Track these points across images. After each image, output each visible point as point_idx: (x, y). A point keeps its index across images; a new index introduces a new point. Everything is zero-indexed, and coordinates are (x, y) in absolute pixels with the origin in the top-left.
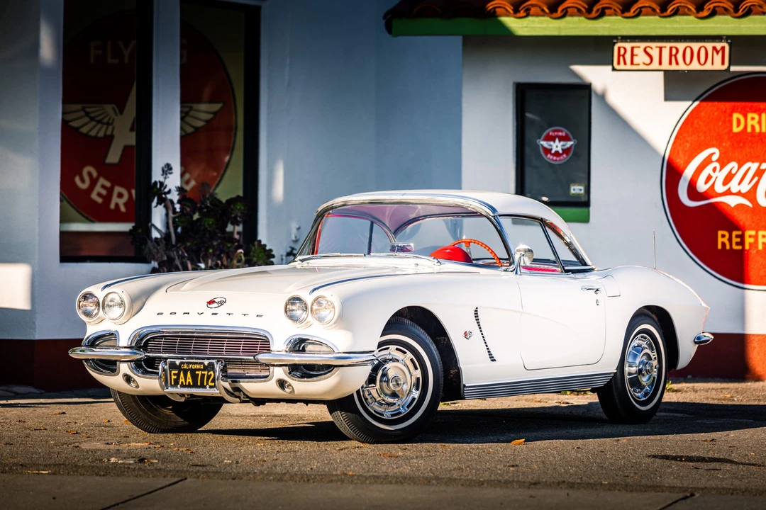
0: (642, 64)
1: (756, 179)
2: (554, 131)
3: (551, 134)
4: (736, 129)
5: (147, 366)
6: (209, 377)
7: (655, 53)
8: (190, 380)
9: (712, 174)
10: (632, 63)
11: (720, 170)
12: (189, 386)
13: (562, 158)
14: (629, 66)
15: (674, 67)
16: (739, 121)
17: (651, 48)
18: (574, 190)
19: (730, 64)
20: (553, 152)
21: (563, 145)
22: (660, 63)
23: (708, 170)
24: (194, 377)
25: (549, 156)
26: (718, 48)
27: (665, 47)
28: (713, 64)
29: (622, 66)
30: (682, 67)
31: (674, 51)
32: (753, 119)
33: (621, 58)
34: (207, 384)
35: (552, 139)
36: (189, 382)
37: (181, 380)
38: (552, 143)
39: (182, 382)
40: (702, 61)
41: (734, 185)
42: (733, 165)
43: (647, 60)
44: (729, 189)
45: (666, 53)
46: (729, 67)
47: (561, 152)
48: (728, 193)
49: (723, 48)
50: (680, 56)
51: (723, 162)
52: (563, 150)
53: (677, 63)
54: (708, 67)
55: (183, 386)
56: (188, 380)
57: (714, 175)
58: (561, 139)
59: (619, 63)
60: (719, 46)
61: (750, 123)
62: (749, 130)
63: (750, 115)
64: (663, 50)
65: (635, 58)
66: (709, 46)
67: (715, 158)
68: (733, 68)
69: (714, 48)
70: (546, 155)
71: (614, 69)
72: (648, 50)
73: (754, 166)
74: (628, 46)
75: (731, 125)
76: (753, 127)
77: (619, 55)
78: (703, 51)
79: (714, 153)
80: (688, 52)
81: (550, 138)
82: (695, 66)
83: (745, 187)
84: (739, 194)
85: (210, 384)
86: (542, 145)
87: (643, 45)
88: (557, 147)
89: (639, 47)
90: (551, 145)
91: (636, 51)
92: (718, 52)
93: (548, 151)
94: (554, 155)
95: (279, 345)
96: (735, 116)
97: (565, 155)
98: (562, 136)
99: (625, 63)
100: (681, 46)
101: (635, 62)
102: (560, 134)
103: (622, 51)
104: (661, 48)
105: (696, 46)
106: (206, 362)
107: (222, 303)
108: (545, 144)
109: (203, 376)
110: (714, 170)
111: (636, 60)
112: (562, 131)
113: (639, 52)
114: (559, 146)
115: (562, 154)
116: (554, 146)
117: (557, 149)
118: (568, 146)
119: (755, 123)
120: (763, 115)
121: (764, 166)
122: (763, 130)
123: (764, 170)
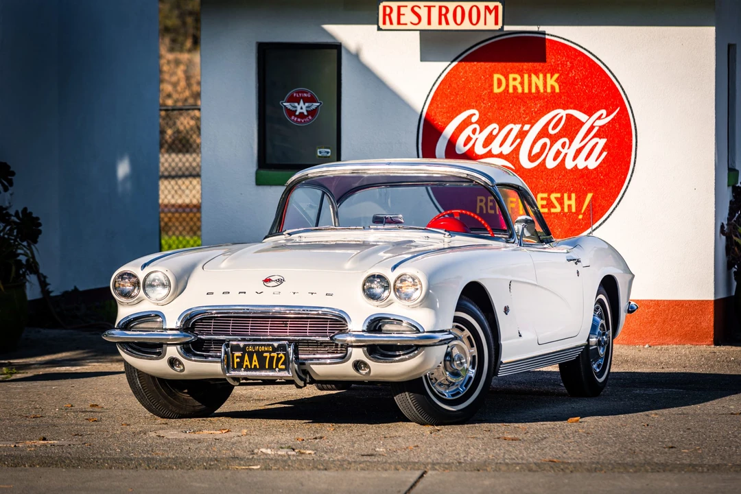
0: (409, 24)
1: (518, 140)
2: (298, 92)
3: (295, 95)
4: (496, 90)
5: (194, 348)
6: (279, 359)
7: (423, 12)
8: (255, 363)
9: (472, 135)
10: (399, 23)
11: (480, 133)
12: (255, 369)
13: (307, 119)
14: (395, 26)
15: (444, 27)
16: (500, 82)
17: (420, 8)
18: (320, 153)
19: (503, 24)
20: (297, 113)
21: (307, 107)
22: (429, 23)
23: (468, 131)
24: (261, 359)
25: (293, 118)
26: (491, 8)
27: (434, 6)
28: (485, 24)
29: (388, 26)
30: (452, 26)
31: (444, 11)
32: (515, 79)
33: (387, 18)
34: (277, 366)
35: (297, 100)
36: (255, 365)
37: (245, 363)
38: (296, 104)
39: (247, 366)
40: (474, 21)
41: (495, 147)
42: (494, 127)
43: (416, 20)
44: (490, 150)
45: (435, 12)
46: (502, 27)
47: (306, 113)
48: (489, 154)
49: (496, 8)
50: (450, 16)
51: (483, 124)
52: (307, 111)
53: (447, 23)
54: (480, 26)
55: (247, 369)
56: (254, 363)
57: (474, 137)
58: (306, 100)
59: (384, 23)
60: (491, 5)
61: (511, 83)
62: (511, 90)
63: (511, 76)
64: (432, 9)
65: (402, 17)
66: (482, 5)
67: (474, 119)
68: (507, 28)
69: (487, 8)
70: (290, 117)
71: (379, 29)
72: (416, 9)
73: (516, 128)
74: (394, 5)
75: (491, 85)
76: (515, 88)
77: (385, 15)
78: (474, 10)
79: (474, 114)
80: (459, 11)
81: (293, 100)
82: (467, 26)
83: (507, 149)
84: (500, 156)
85: (280, 367)
86: (285, 106)
87: (410, 4)
88: (302, 108)
89: (406, 6)
90: (296, 107)
91: (403, 10)
92: (490, 12)
93: (292, 113)
94: (298, 117)
95: (357, 324)
96: (496, 76)
97: (310, 117)
98: (307, 98)
99: (391, 23)
100: (451, 5)
101: (402, 22)
102: (305, 95)
103: (388, 11)
104: (429, 8)
105: (467, 5)
106: (276, 344)
107: (281, 281)
108: (288, 105)
109: (271, 358)
110: (474, 131)
111: (403, 20)
112: (307, 93)
113: (406, 11)
114: (304, 107)
115: (307, 116)
116: (299, 107)
117: (301, 111)
118: (313, 107)
119: (517, 83)
120: (526, 76)
121: (527, 127)
122: (526, 91)
123: (527, 132)
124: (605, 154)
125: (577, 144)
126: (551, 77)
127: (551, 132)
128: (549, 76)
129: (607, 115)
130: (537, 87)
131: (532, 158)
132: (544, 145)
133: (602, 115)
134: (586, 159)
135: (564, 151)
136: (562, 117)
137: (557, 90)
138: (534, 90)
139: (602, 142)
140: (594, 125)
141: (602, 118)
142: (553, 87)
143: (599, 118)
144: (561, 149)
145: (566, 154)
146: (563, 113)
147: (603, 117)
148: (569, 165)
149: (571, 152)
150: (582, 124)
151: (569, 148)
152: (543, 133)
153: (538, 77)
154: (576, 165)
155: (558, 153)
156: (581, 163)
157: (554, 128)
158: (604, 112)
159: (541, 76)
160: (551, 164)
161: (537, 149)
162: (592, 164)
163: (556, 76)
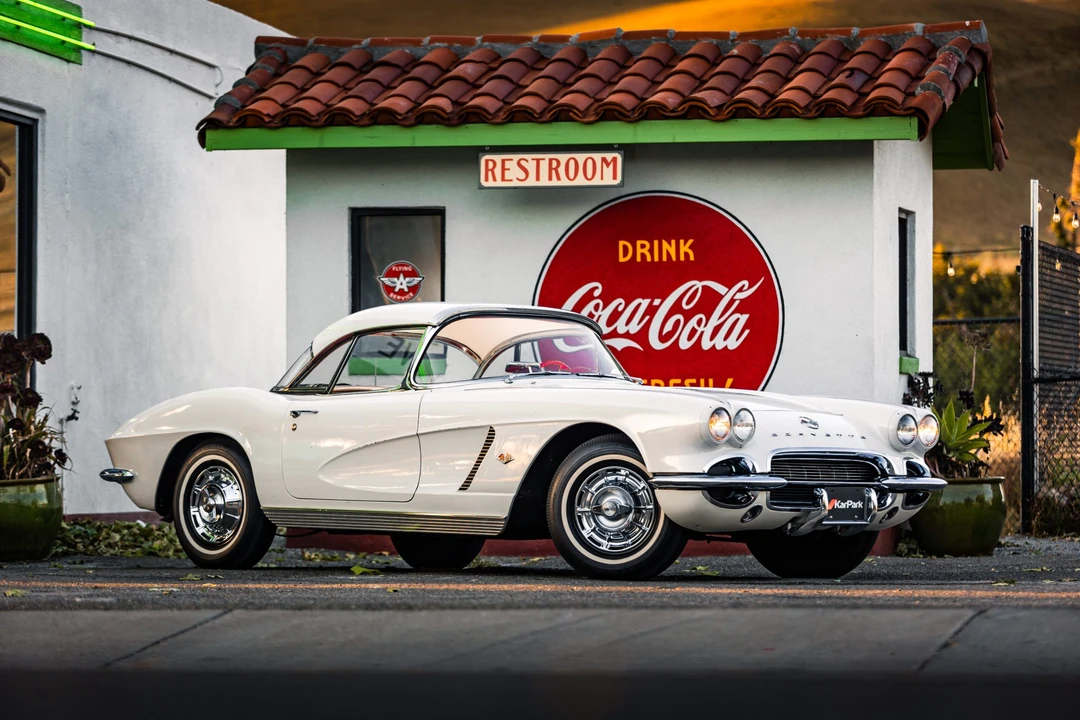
0: (515, 180)
1: (647, 318)
2: (398, 265)
3: (394, 268)
4: (622, 259)
7: (531, 166)
9: (594, 312)
10: (503, 179)
11: (603, 309)
13: (407, 297)
14: (499, 183)
15: (555, 183)
16: (625, 249)
17: (526, 160)
19: (624, 178)
20: (397, 290)
21: (408, 283)
22: (538, 179)
23: (589, 308)
25: (392, 295)
26: (609, 160)
27: (544, 159)
28: (602, 178)
29: (490, 183)
30: (565, 182)
31: (554, 164)
32: (643, 246)
33: (490, 173)
35: (396, 275)
38: (395, 279)
40: (589, 175)
41: (621, 326)
42: (619, 302)
43: (522, 175)
44: (616, 329)
45: (544, 166)
46: (622, 182)
47: (406, 290)
48: (614, 334)
49: (614, 160)
50: (562, 170)
51: (607, 299)
52: (408, 288)
53: (559, 178)
54: (597, 181)
57: (597, 314)
58: (407, 274)
59: (487, 180)
60: (609, 156)
61: (639, 251)
62: (639, 259)
63: (639, 243)
64: (541, 162)
65: (506, 172)
66: (598, 156)
67: (597, 293)
69: (604, 160)
70: (389, 294)
71: (481, 186)
72: (523, 163)
73: (645, 303)
74: (498, 158)
75: (617, 254)
76: (643, 256)
77: (487, 170)
78: (590, 162)
79: (597, 288)
80: (572, 164)
81: (392, 274)
82: (580, 181)
83: (634, 328)
84: (627, 335)
86: (383, 282)
87: (516, 157)
88: (401, 284)
89: (511, 160)
90: (394, 282)
91: (508, 165)
92: (608, 165)
93: (390, 289)
94: (397, 293)
96: (622, 243)
97: (411, 294)
98: (408, 271)
99: (495, 179)
100: (563, 157)
101: (507, 178)
102: (406, 269)
103: (491, 165)
104: (538, 161)
105: (581, 157)
108: (386, 280)
110: (596, 307)
111: (508, 175)
112: (407, 266)
113: (512, 165)
114: (404, 282)
115: (408, 293)
116: (398, 283)
117: (402, 287)
118: (415, 283)
119: (645, 251)
120: (656, 242)
121: (657, 302)
122: (656, 259)
123: (658, 307)
124: (747, 332)
125: (714, 321)
126: (685, 244)
127: (685, 307)
128: (682, 242)
129: (750, 287)
130: (668, 254)
131: (663, 338)
132: (677, 322)
133: (744, 286)
134: (726, 338)
135: (700, 330)
136: (698, 289)
137: (692, 258)
138: (665, 259)
139: (744, 318)
140: (735, 298)
141: (743, 290)
142: (686, 254)
143: (740, 290)
144: (696, 327)
145: (702, 333)
146: (699, 285)
147: (746, 288)
148: (706, 345)
149: (709, 330)
150: (721, 297)
151: (705, 325)
152: (676, 308)
153: (670, 244)
154: (714, 345)
155: (693, 331)
156: (719, 343)
157: (688, 303)
158: (746, 283)
159: (673, 242)
160: (684, 344)
161: (668, 327)
162: (733, 344)
163: (690, 242)
